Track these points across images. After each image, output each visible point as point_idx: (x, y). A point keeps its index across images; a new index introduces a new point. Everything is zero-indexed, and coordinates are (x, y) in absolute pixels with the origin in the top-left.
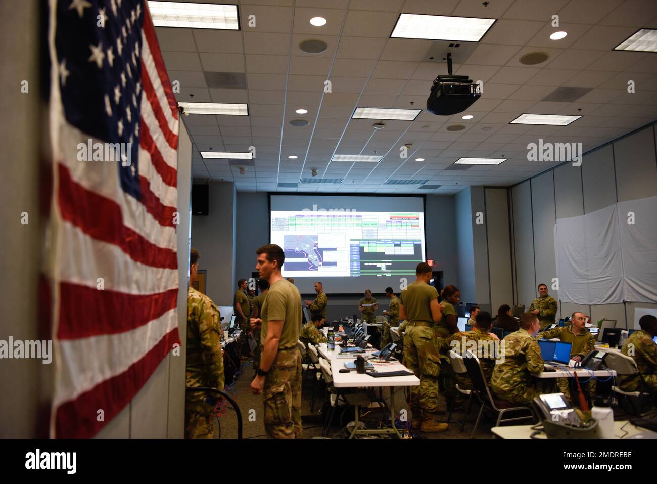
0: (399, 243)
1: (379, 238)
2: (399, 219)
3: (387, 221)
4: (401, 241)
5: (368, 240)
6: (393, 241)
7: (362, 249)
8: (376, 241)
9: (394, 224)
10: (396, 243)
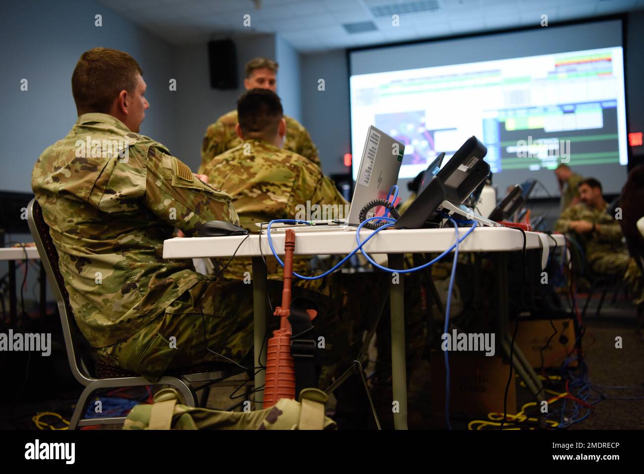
0: (570, 108)
1: (533, 104)
2: (572, 67)
3: (550, 73)
4: (575, 105)
5: (514, 110)
6: (561, 106)
7: (502, 125)
8: (529, 108)
9: (562, 76)
10: (567, 108)
